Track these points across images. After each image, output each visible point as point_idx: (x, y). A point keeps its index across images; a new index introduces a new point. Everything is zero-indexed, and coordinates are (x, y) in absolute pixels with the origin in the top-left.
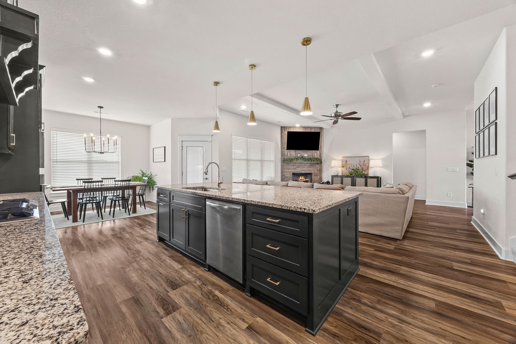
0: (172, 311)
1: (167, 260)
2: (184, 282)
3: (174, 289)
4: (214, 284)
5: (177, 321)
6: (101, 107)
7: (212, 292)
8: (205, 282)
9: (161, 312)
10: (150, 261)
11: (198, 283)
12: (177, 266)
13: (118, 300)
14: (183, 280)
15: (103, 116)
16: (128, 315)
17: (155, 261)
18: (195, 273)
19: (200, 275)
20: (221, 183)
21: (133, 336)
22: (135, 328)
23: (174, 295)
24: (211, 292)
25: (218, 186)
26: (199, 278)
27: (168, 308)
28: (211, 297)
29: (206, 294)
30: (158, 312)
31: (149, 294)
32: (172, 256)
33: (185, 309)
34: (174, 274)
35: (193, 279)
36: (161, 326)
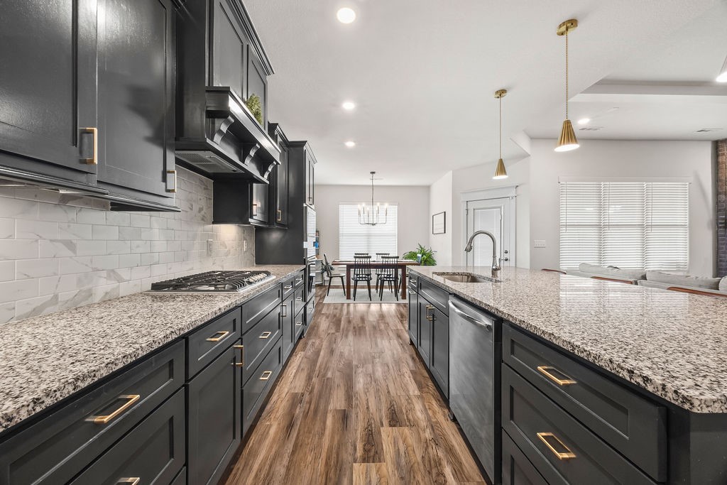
0: (371, 460)
1: (406, 375)
2: (409, 420)
3: (391, 426)
4: (450, 451)
5: (368, 479)
6: (373, 173)
7: (440, 464)
8: (439, 439)
9: (359, 453)
10: (386, 368)
11: (428, 434)
12: (413, 390)
13: (331, 407)
14: (410, 417)
15: (376, 183)
16: (328, 432)
17: (392, 371)
18: (431, 414)
19: (437, 422)
20: (496, 270)
21: (316, 465)
22: (324, 455)
23: (387, 435)
24: (438, 463)
25: (493, 274)
26: (433, 426)
27: (369, 451)
28: (434, 471)
29: (430, 461)
30: (355, 449)
31: (361, 416)
32: (416, 373)
33: (388, 467)
34: (403, 401)
35: (423, 423)
36: (348, 473)
